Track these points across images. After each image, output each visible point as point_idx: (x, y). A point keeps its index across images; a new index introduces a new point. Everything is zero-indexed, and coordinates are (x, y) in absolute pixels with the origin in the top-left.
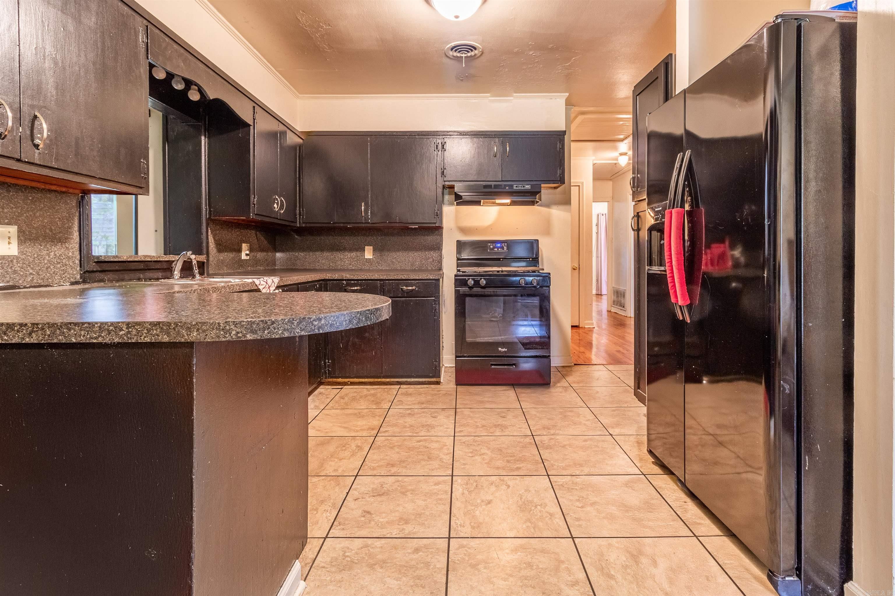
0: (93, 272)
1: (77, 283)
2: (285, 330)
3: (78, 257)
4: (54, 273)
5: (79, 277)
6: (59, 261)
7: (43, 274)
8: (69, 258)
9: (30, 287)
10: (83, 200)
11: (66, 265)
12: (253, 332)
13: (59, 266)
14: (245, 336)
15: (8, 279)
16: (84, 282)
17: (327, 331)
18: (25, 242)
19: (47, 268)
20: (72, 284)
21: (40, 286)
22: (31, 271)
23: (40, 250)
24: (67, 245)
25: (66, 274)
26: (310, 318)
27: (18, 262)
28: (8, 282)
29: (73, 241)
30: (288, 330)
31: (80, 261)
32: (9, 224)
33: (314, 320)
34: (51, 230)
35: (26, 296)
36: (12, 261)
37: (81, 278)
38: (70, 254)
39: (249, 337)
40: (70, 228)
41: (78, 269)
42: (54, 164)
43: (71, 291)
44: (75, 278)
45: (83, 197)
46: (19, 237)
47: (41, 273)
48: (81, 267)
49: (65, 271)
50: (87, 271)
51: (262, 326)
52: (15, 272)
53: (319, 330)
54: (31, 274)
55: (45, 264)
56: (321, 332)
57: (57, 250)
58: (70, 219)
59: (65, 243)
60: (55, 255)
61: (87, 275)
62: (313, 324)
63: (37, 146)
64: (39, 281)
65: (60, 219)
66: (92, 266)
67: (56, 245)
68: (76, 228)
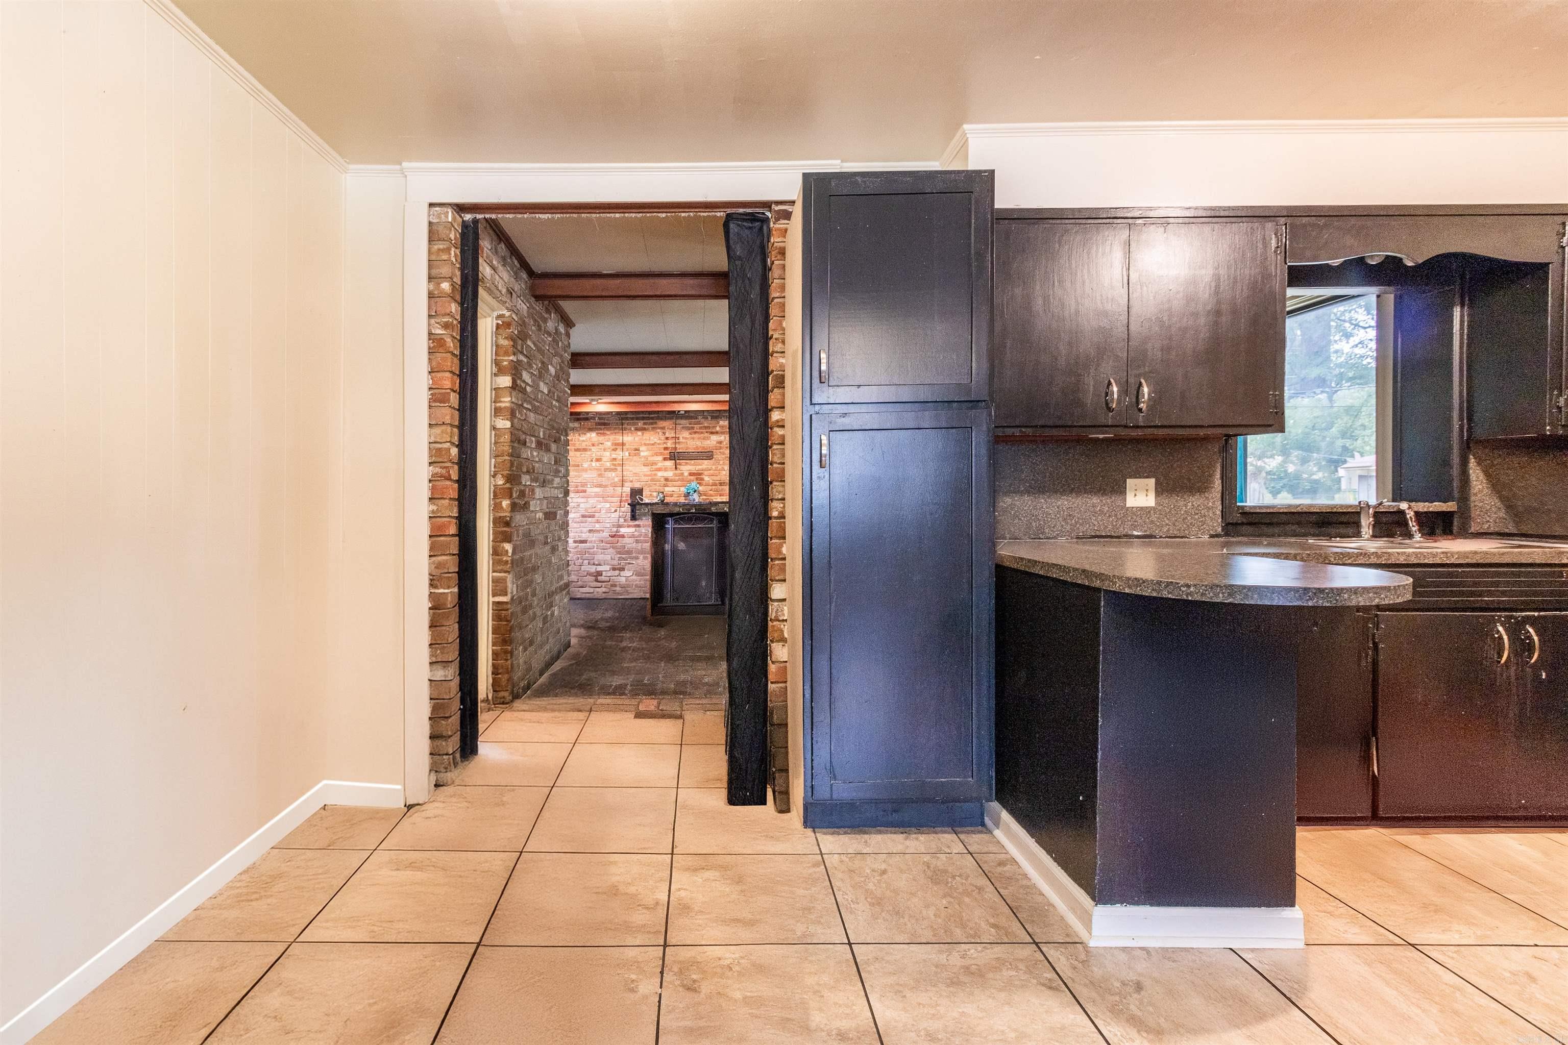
0: (1237, 524)
1: (1217, 536)
2: (1153, 590)
3: (1220, 507)
4: (1191, 524)
5: (1220, 529)
6: (1197, 512)
7: (1179, 525)
8: (1209, 509)
9: (1165, 537)
10: (1226, 444)
11: (1205, 516)
12: (1130, 587)
13: (1196, 517)
14: (1124, 589)
15: (1146, 528)
16: (1227, 534)
17: (1197, 599)
18: (1162, 494)
19: (1184, 519)
20: (1212, 536)
21: (1175, 537)
22: (1167, 522)
23: (1176, 501)
24: (1206, 495)
25: (1205, 526)
26: (1178, 583)
27: (1155, 513)
28: (1146, 531)
29: (1213, 490)
30: (1156, 590)
31: (1222, 511)
32: (1147, 477)
33: (1182, 586)
34: (1189, 480)
35: (1161, 545)
36: (1149, 512)
37: (1223, 530)
38: (1210, 504)
39: (1127, 591)
40: (1211, 476)
41: (1220, 520)
42: (1158, 423)
43: (1211, 543)
44: (1216, 531)
45: (1226, 441)
46: (1156, 489)
47: (1177, 524)
48: (1222, 518)
49: (1204, 523)
50: (1229, 524)
51: (1136, 583)
52: (1152, 522)
53: (1187, 597)
54: (1167, 524)
55: (1182, 515)
56: (1190, 598)
57: (1195, 501)
58: (1211, 466)
59: (1204, 492)
60: (1193, 505)
61: (1230, 527)
62: (1180, 590)
63: (1140, 410)
64: (1175, 532)
65: (1199, 467)
66: (1236, 517)
67: (1193, 495)
68: (1218, 475)
